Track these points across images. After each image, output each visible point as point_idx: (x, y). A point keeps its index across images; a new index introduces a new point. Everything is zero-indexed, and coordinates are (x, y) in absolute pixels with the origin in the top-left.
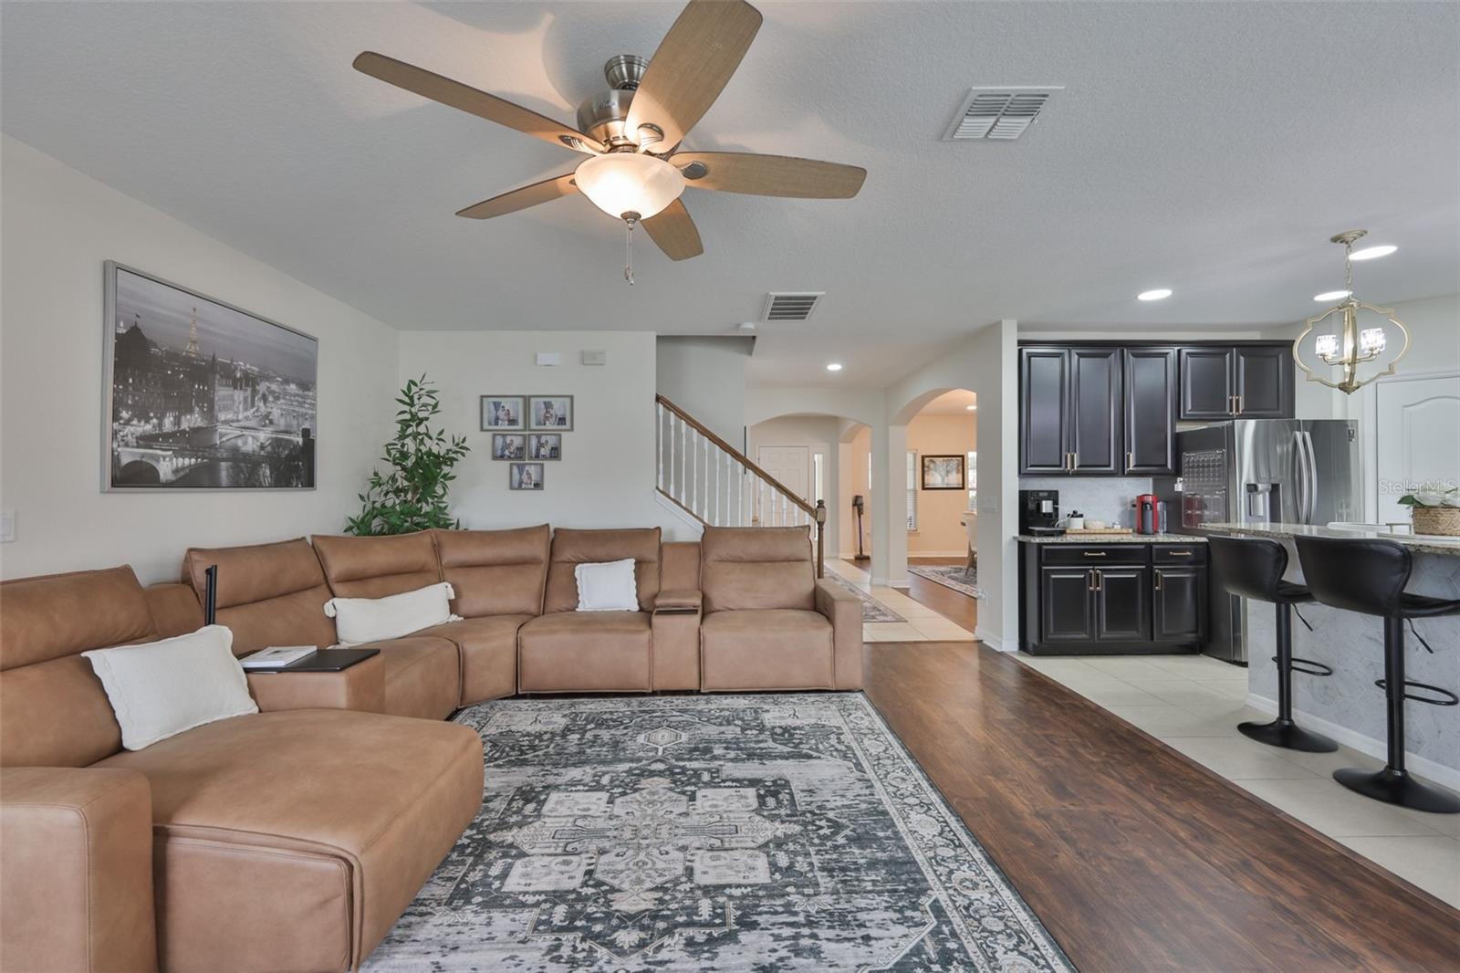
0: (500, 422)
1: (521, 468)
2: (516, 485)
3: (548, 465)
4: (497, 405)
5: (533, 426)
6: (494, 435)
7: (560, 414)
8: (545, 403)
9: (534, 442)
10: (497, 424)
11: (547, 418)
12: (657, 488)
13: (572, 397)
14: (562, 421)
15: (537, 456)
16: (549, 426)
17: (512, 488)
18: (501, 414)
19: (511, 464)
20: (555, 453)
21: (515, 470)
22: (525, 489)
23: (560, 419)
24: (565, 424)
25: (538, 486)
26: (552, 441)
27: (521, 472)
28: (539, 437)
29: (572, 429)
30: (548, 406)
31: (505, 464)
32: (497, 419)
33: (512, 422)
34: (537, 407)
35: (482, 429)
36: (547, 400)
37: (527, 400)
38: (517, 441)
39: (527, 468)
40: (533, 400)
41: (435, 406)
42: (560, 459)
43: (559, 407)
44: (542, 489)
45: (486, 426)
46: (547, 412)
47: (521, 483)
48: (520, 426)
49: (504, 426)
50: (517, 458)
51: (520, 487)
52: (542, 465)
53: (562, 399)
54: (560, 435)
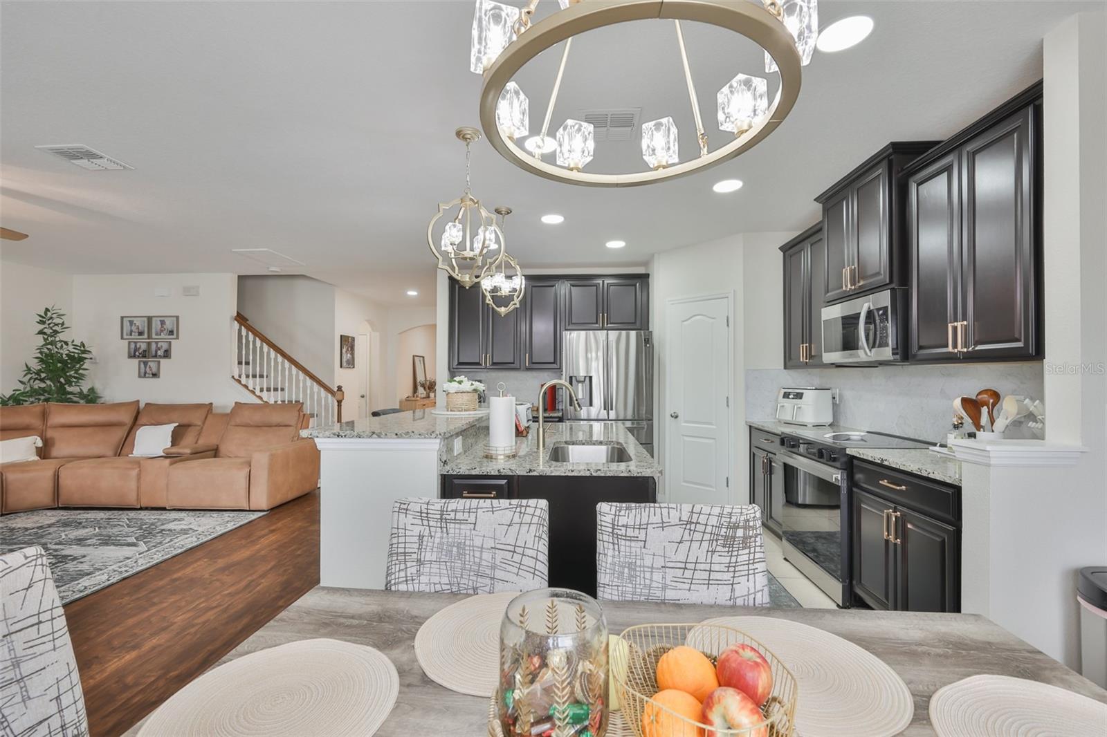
0: (133, 334)
1: (146, 364)
2: (143, 375)
3: (163, 361)
4: (131, 323)
5: (154, 336)
6: (129, 342)
7: (170, 329)
8: (161, 321)
9: (154, 346)
10: (131, 335)
11: (162, 331)
12: (233, 377)
13: (177, 318)
14: (171, 332)
15: (156, 356)
16: (163, 336)
17: (140, 377)
18: (134, 328)
19: (140, 362)
20: (167, 354)
21: (142, 366)
22: (148, 377)
23: (170, 331)
24: (173, 335)
25: (155, 375)
26: (165, 346)
27: (145, 367)
28: (157, 343)
29: (177, 338)
30: (163, 323)
31: (135, 361)
32: (131, 331)
33: (141, 333)
34: (156, 324)
35: (122, 338)
36: (162, 319)
37: (150, 319)
38: (144, 346)
39: (149, 363)
40: (154, 319)
41: (63, 324)
42: (170, 358)
43: (169, 324)
44: (159, 377)
45: (125, 337)
46: (162, 327)
47: (145, 373)
48: (146, 336)
49: (135, 336)
50: (144, 356)
51: (145, 376)
52: (159, 362)
53: (172, 318)
54: (170, 342)
